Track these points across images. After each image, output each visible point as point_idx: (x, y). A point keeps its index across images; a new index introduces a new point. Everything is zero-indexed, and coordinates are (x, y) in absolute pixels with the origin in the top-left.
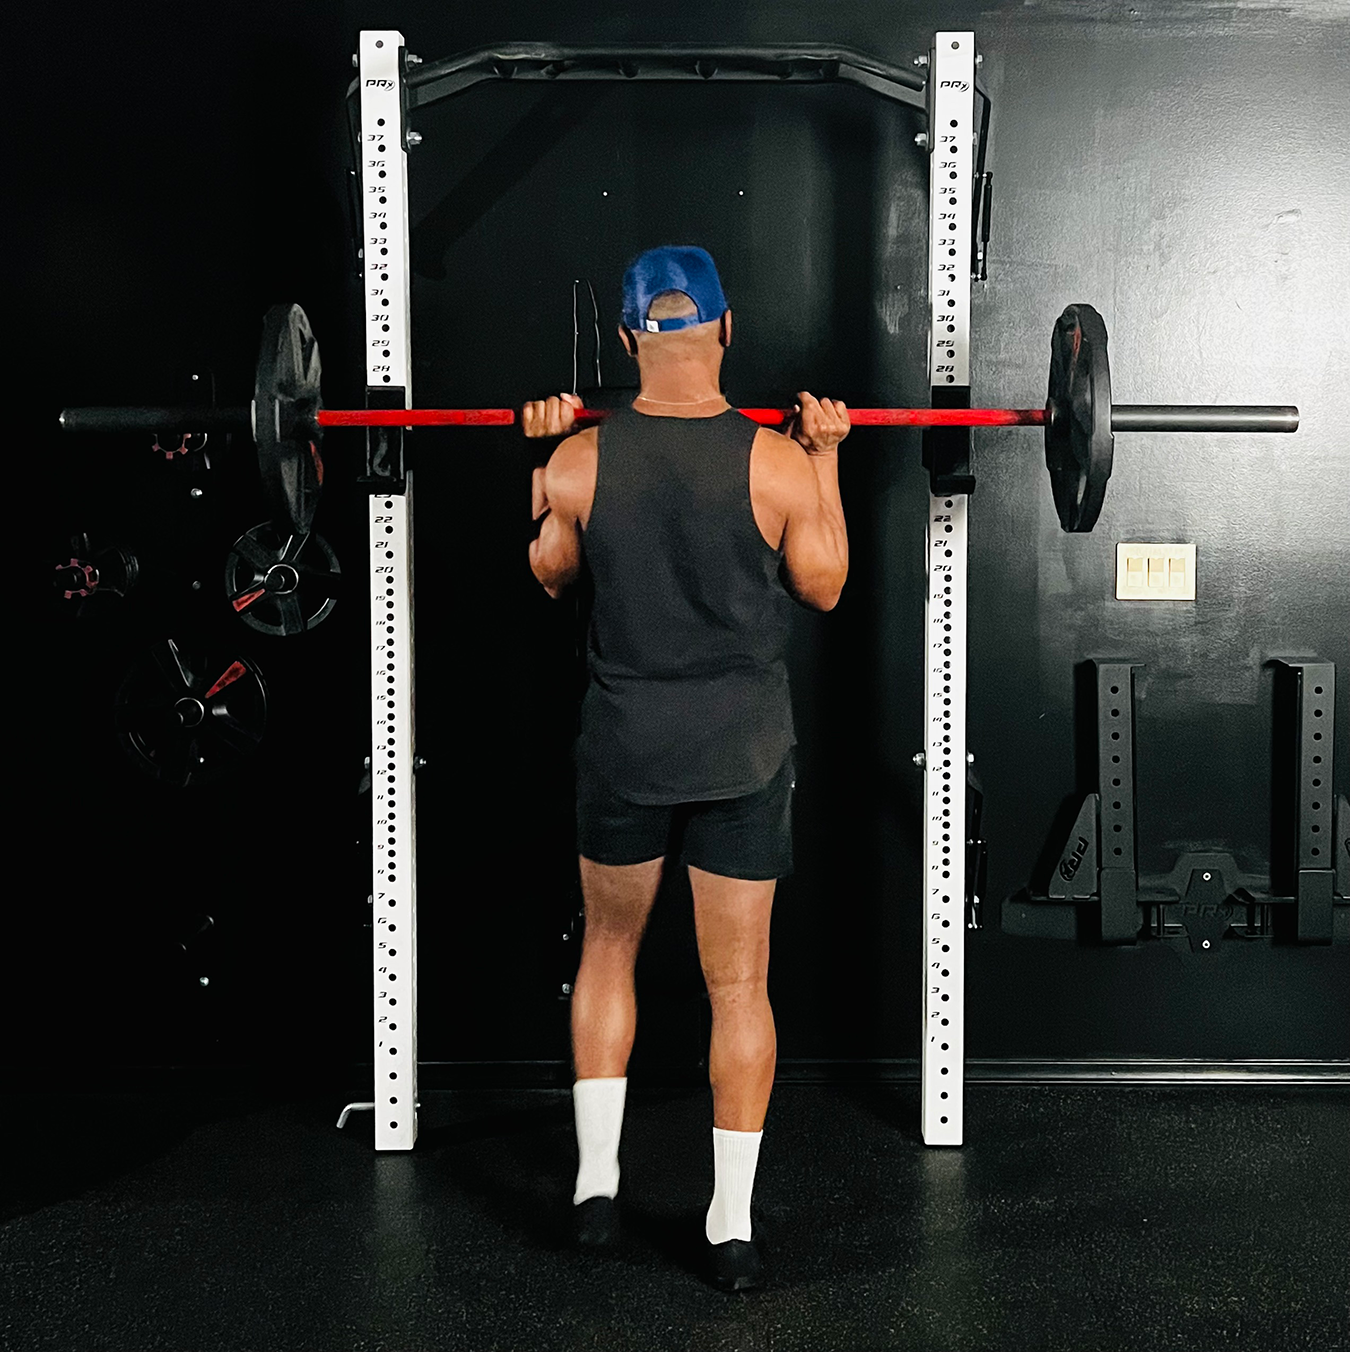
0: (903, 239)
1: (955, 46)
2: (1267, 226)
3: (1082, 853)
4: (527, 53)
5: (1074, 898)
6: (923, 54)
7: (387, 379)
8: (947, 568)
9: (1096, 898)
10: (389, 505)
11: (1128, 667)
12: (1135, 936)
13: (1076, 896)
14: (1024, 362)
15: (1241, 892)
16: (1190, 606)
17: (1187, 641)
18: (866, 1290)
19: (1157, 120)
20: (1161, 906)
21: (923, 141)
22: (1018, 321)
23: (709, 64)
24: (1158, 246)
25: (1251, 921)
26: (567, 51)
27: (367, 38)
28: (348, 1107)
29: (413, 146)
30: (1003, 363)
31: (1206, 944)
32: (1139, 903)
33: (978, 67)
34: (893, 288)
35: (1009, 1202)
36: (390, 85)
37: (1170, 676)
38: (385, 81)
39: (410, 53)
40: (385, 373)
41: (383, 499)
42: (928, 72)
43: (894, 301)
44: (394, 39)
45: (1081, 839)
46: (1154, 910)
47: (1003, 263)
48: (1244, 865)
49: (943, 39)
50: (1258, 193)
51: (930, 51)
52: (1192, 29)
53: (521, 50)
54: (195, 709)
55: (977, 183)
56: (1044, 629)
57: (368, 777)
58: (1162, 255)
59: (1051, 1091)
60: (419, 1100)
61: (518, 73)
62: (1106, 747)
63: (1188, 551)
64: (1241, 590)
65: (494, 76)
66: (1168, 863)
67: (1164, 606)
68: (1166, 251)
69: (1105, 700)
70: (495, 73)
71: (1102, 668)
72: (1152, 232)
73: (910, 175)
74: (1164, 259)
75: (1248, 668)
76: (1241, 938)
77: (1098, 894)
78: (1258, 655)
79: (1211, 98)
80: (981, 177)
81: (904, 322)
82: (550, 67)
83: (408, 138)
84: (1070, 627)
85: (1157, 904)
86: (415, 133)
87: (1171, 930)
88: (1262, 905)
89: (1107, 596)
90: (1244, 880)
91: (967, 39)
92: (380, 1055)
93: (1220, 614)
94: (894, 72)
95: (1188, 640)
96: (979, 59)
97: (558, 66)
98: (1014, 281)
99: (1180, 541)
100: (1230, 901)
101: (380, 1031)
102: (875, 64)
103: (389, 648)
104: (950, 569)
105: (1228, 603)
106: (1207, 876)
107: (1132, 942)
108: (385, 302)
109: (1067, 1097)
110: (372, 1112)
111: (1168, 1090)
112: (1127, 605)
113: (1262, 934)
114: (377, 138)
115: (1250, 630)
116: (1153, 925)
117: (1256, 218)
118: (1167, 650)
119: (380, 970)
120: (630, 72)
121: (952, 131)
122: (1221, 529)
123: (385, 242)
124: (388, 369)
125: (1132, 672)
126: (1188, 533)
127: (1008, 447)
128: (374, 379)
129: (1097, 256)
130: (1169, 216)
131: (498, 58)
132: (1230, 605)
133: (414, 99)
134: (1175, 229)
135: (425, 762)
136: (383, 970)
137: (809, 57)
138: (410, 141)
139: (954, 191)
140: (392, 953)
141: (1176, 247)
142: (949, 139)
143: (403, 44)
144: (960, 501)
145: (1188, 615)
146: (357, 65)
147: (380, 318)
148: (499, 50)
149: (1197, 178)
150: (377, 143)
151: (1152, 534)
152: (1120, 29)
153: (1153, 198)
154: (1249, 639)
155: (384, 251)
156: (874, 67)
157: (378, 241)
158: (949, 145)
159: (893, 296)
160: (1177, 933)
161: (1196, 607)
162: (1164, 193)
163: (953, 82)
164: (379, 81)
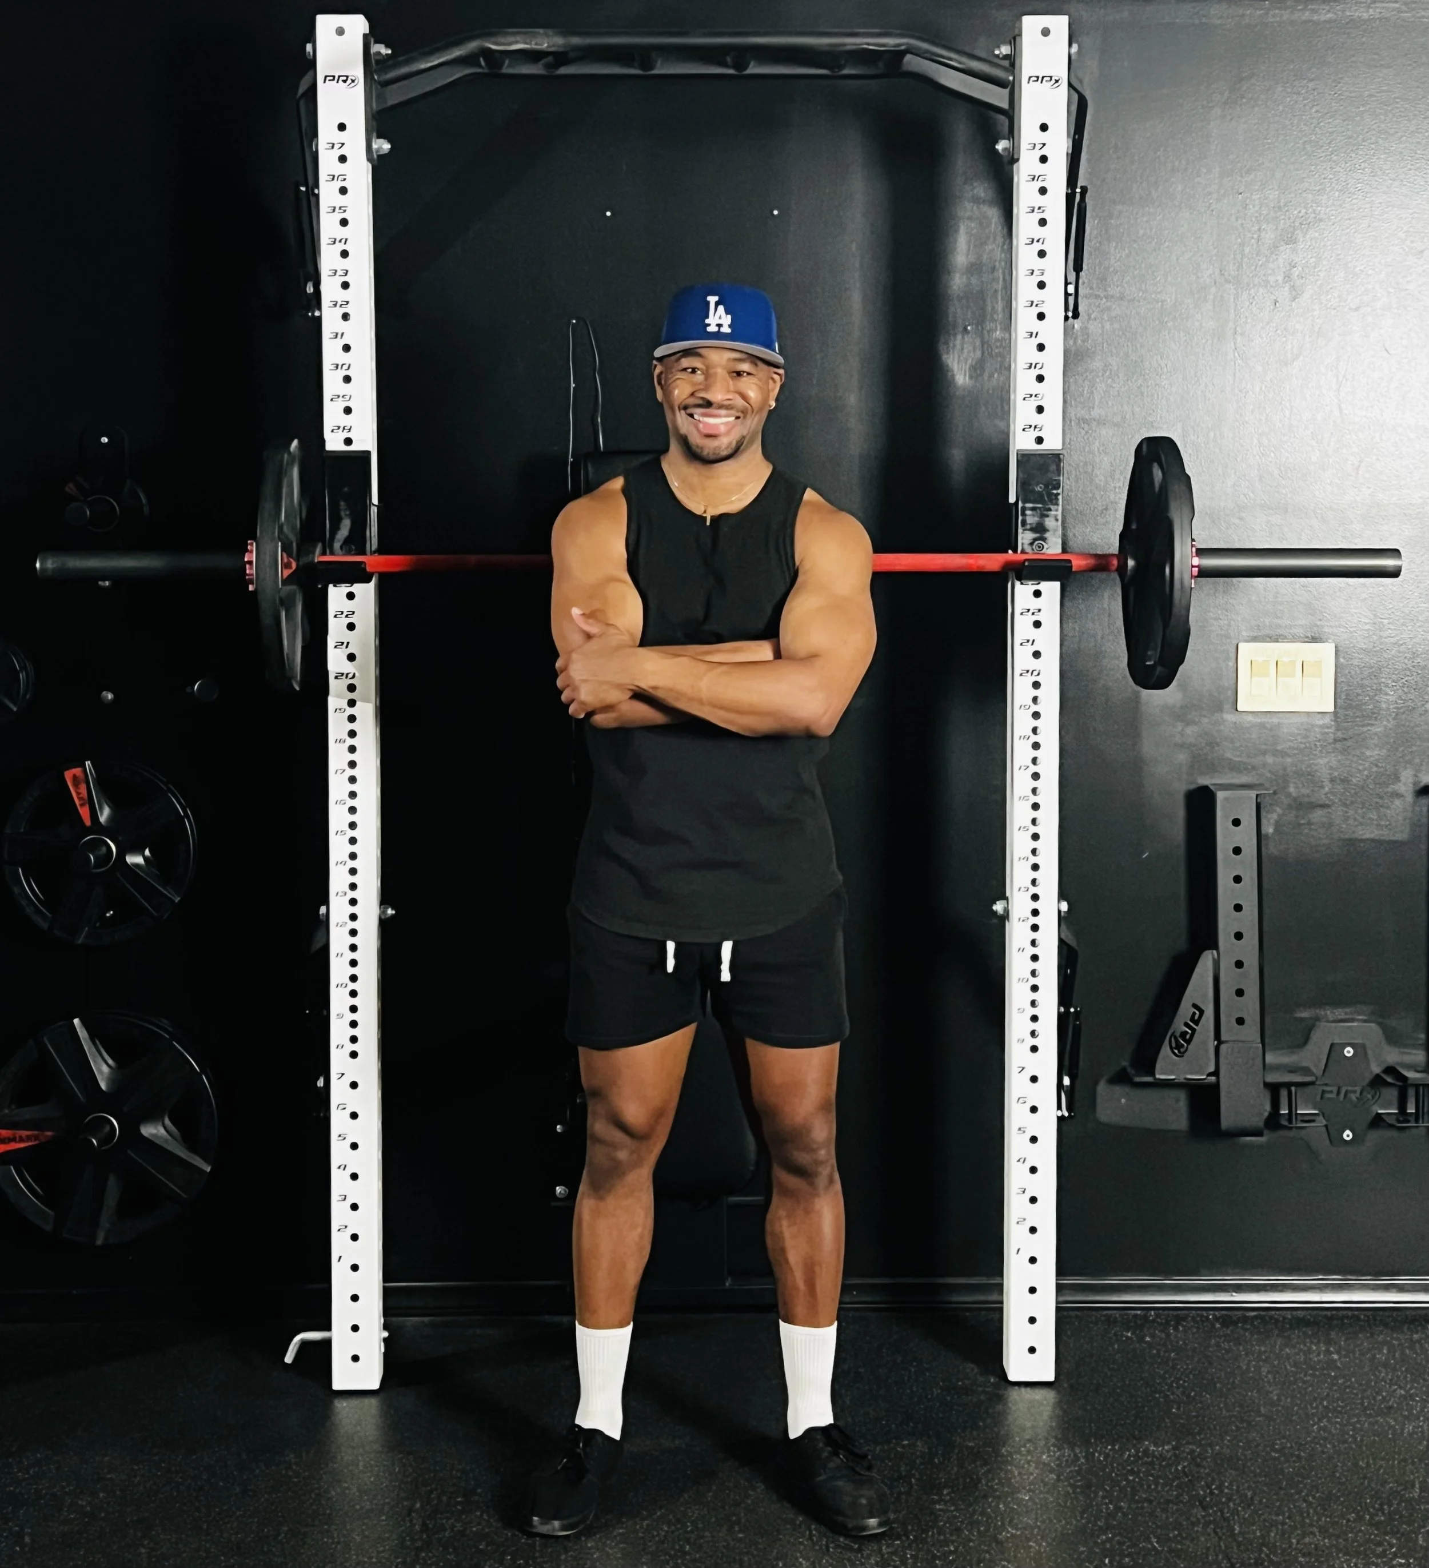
0: (975, 269)
1: (1046, 32)
2: (1422, 252)
3: (1197, 1023)
4: (526, 43)
5: (1186, 1079)
6: (1004, 43)
7: (348, 441)
8: (1035, 673)
9: (1213, 1079)
10: (351, 596)
11: (1253, 794)
12: (1261, 1124)
13: (1189, 1077)
14: (1124, 418)
15: (1390, 1070)
16: (1327, 720)
17: (1324, 764)
18: (951, 1552)
19: (1287, 122)
20: (1293, 1089)
21: (1005, 149)
22: (1115, 368)
23: (742, 55)
24: (1288, 277)
25: (1402, 1106)
26: (576, 41)
27: (325, 24)
28: (298, 1338)
29: (379, 156)
30: (1101, 422)
31: (1347, 1135)
32: (1266, 1085)
33: (1073, 57)
34: (961, 329)
35: (1117, 1447)
36: (353, 81)
37: (1303, 806)
38: (347, 77)
39: (376, 42)
40: (346, 435)
41: (344, 589)
42: (1012, 62)
43: (962, 344)
44: (357, 25)
45: (1195, 1006)
46: (1284, 1093)
47: (1097, 297)
48: (1393, 1038)
49: (1031, 24)
50: (1410, 211)
51: (1014, 39)
52: (1329, 11)
53: (518, 38)
54: (104, 849)
55: (1070, 198)
56: (1148, 747)
57: (324, 929)
58: (1293, 287)
59: (1157, 1316)
60: (386, 1327)
61: (509, 66)
62: (1226, 892)
63: (1326, 652)
64: (1389, 698)
65: (479, 70)
66: (1303, 1037)
67: (1295, 720)
68: (1299, 282)
69: (1225, 837)
70: (480, 66)
71: (1220, 795)
72: (1281, 260)
73: (982, 189)
74: (1296, 294)
75: (1398, 795)
76: (1392, 1126)
77: (1216, 1073)
78: (1411, 780)
79: (1353, 95)
80: (1074, 193)
81: (977, 370)
82: (550, 59)
83: (375, 146)
84: (1182, 746)
85: (1288, 1085)
86: (381, 140)
87: (1306, 1118)
88: (1417, 1086)
89: (1227, 706)
90: (1392, 1056)
91: (1060, 24)
92: (339, 1272)
93: (1365, 729)
94: (975, 65)
95: (1326, 760)
96: (1075, 48)
97: (560, 58)
98: (1111, 320)
99: (1314, 639)
100: (1377, 1082)
101: (339, 1243)
102: (952, 55)
103: (350, 772)
104: (1038, 674)
105: (1374, 715)
106: (1349, 1052)
107: (1258, 1133)
108: (347, 348)
109: (1178, 1323)
110: (327, 1344)
111: (1300, 1314)
112: (1250, 718)
113: (1417, 1121)
114: (337, 146)
115: (1401, 749)
116: (1282, 1112)
117: (1408, 242)
118: (1299, 774)
119: (339, 1167)
120: (647, 65)
121: (1043, 137)
122: (1366, 624)
123: (346, 274)
124: (350, 429)
125: (1259, 800)
126: (1326, 630)
127: (1104, 524)
128: (334, 443)
129: (1213, 290)
130: (1301, 240)
131: (490, 49)
132: (1376, 718)
133: (380, 97)
134: (1309, 256)
135: (394, 912)
136: (342, 1167)
137: (871, 47)
138: (378, 150)
139: (1043, 211)
140: (354, 1146)
141: (1311, 278)
142: (1038, 146)
143: (367, 32)
144: (1051, 589)
145: (1326, 730)
146: (311, 57)
147: (340, 367)
148: (493, 39)
149: (1337, 193)
150: (337, 153)
151: (1280, 632)
152: (1241, 12)
153: (1282, 217)
154: (1401, 760)
155: (345, 285)
156: (950, 59)
157: (338, 274)
158: (1038, 153)
159: (963, 338)
160: (1313, 1121)
161: (1335, 721)
162: (1296, 212)
163: (1043, 77)
164: (339, 77)
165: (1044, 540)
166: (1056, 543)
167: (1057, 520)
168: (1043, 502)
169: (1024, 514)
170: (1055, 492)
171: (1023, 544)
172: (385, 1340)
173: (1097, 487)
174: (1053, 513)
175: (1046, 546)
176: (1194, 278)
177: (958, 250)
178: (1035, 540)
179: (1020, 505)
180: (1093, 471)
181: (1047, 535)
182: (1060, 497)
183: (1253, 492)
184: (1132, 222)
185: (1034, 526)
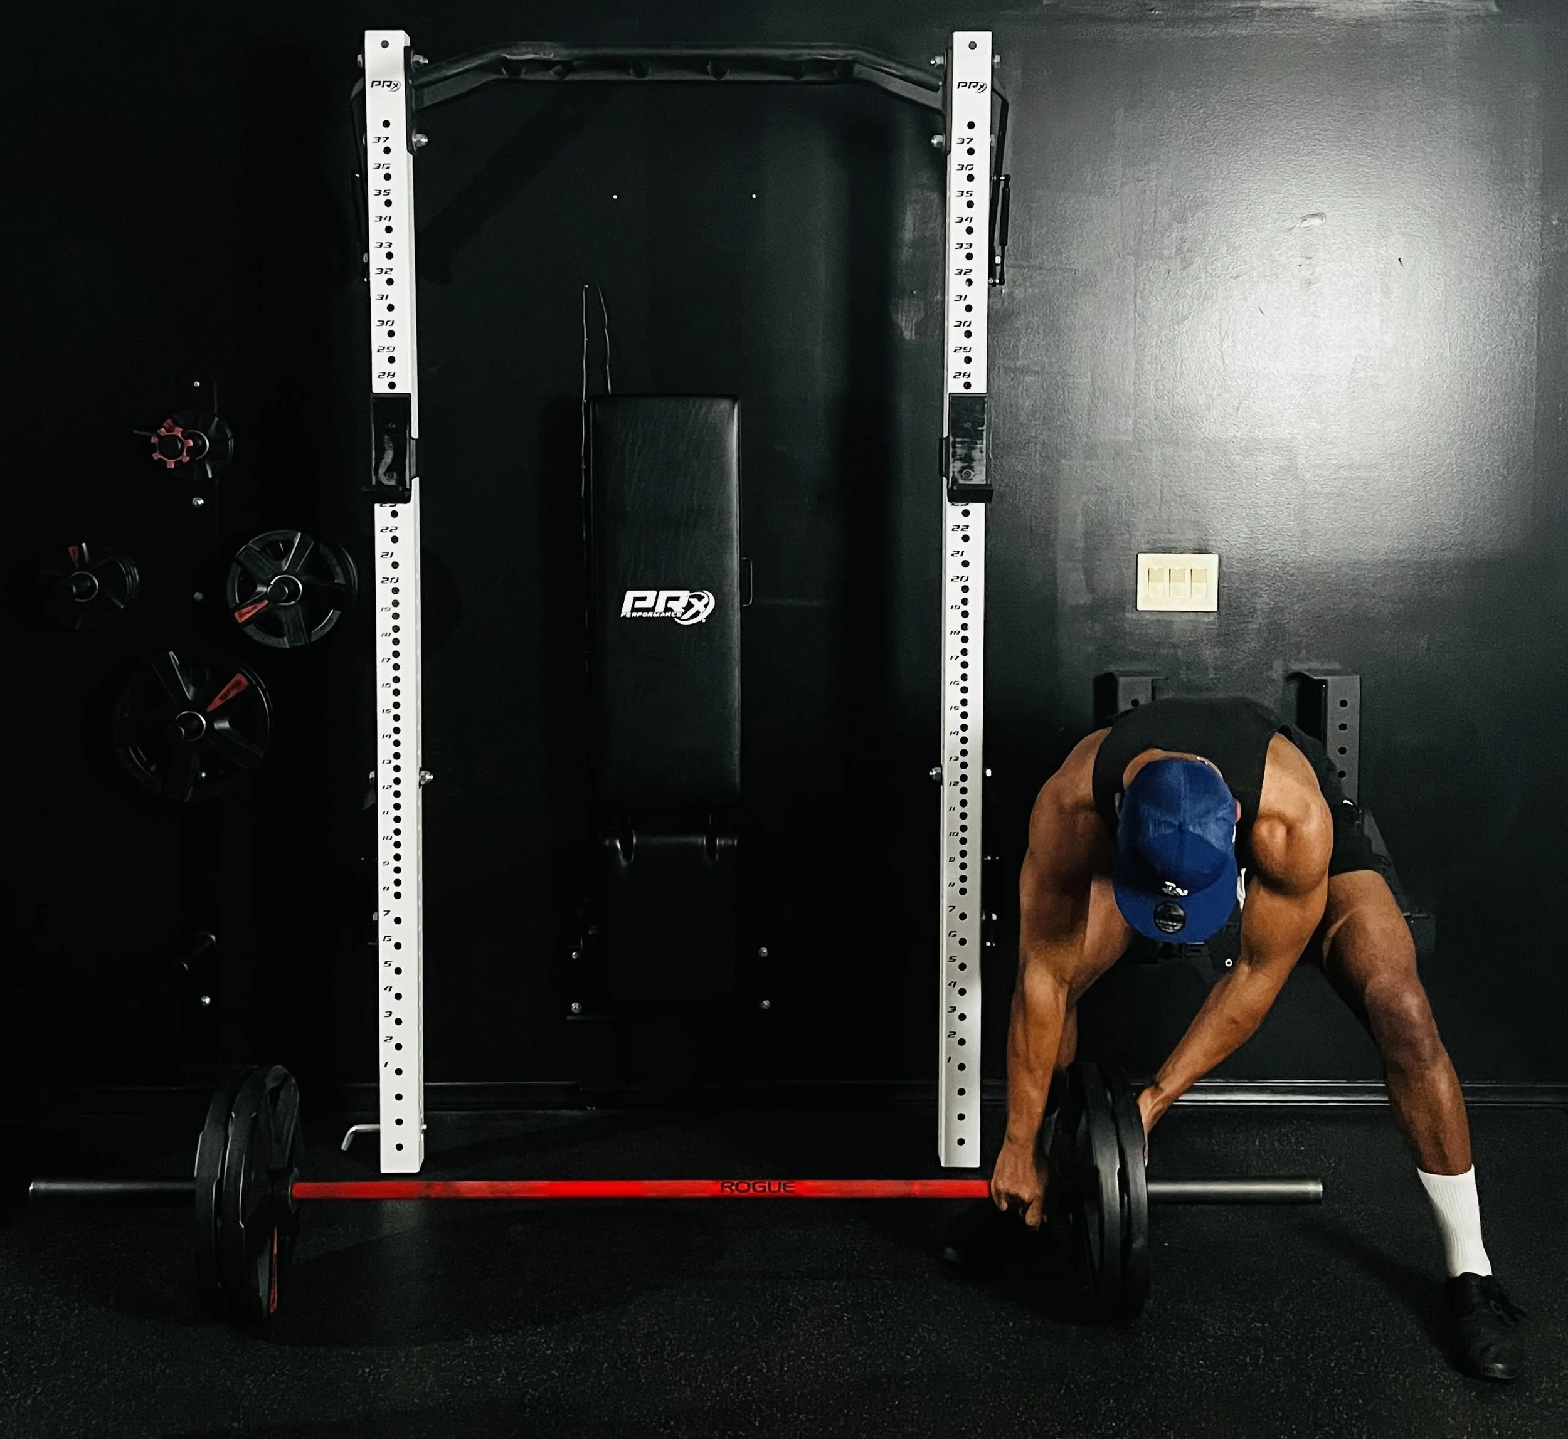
0: (920, 243)
1: (973, 46)
2: (1291, 229)
4: (535, 53)
6: (939, 55)
7: (392, 385)
8: (964, 579)
10: (394, 514)
11: (1148, 679)
12: (1155, 954)
14: (1043, 367)
16: (1213, 618)
17: (1209, 654)
19: (1179, 122)
21: (939, 143)
22: (1035, 326)
23: (721, 64)
24: (1179, 250)
26: (576, 51)
27: (373, 38)
28: (353, 1129)
29: (418, 148)
30: (1025, 370)
33: (996, 67)
34: (909, 293)
36: (396, 86)
37: (1192, 688)
38: (391, 82)
39: (416, 53)
40: (390, 380)
41: (388, 508)
42: (946, 72)
43: (909, 306)
44: (399, 39)
47: (1021, 267)
49: (960, 39)
50: (1282, 196)
51: (947, 51)
52: (1214, 29)
53: (530, 49)
54: (196, 723)
55: (994, 186)
56: (1063, 641)
57: (373, 792)
58: (1184, 259)
60: (425, 1120)
61: (526, 73)
63: (1211, 562)
64: (1263, 601)
65: (503, 76)
67: (1185, 617)
68: (1188, 255)
70: (501, 73)
71: (1122, 680)
72: (1174, 235)
73: (925, 177)
74: (1186, 264)
75: (1271, 681)
78: (1282, 668)
79: (1233, 99)
80: (999, 180)
81: (920, 328)
82: (558, 67)
83: (414, 140)
84: (1090, 639)
86: (420, 135)
89: (1128, 607)
91: (984, 39)
92: (386, 1076)
93: (1244, 625)
94: (910, 72)
95: (1210, 651)
96: (997, 59)
97: (567, 66)
98: (1032, 286)
99: (1203, 551)
101: (386, 1051)
102: (892, 64)
103: (395, 660)
104: (967, 580)
105: (1251, 614)
107: (1153, 960)
108: (391, 308)
110: (376, 1134)
112: (1148, 616)
114: (382, 140)
115: (1273, 642)
117: (1279, 222)
118: (1189, 665)
119: (386, 989)
120: (641, 73)
121: (970, 133)
122: (1245, 538)
123: (390, 246)
124: (393, 376)
125: (1154, 685)
126: (1211, 543)
127: (1027, 455)
128: (379, 386)
129: (1117, 261)
130: (1191, 219)
131: (506, 58)
132: (1252, 616)
133: (419, 99)
134: (1197, 233)
135: (432, 777)
136: (388, 989)
137: (823, 58)
138: (416, 143)
139: (971, 195)
140: (398, 971)
141: (1199, 251)
142: (966, 141)
143: (409, 44)
144: (978, 510)
145: (1210, 626)
146: (362, 66)
147: (385, 323)
148: (508, 50)
149: (1220, 181)
150: (382, 145)
151: (1174, 544)
152: (1140, 29)
153: (1175, 201)
154: (1273, 651)
155: (390, 256)
156: (890, 68)
157: (383, 245)
158: (966, 147)
159: (910, 301)
160: (1198, 951)
161: (1218, 618)
162: (1185, 196)
163: (971, 83)
164: (384, 82)
165: (972, 468)
166: (981, 472)
167: (982, 452)
168: (971, 437)
169: (954, 447)
170: (980, 428)
171: (953, 472)
172: (424, 1131)
173: (1022, 425)
174: (978, 446)
175: (972, 473)
176: (1101, 250)
177: (906, 228)
178: (963, 468)
179: (951, 439)
180: (1017, 411)
181: (974, 464)
182: (985, 433)
183: (1151, 429)
184: (1050, 204)
185: (963, 457)
